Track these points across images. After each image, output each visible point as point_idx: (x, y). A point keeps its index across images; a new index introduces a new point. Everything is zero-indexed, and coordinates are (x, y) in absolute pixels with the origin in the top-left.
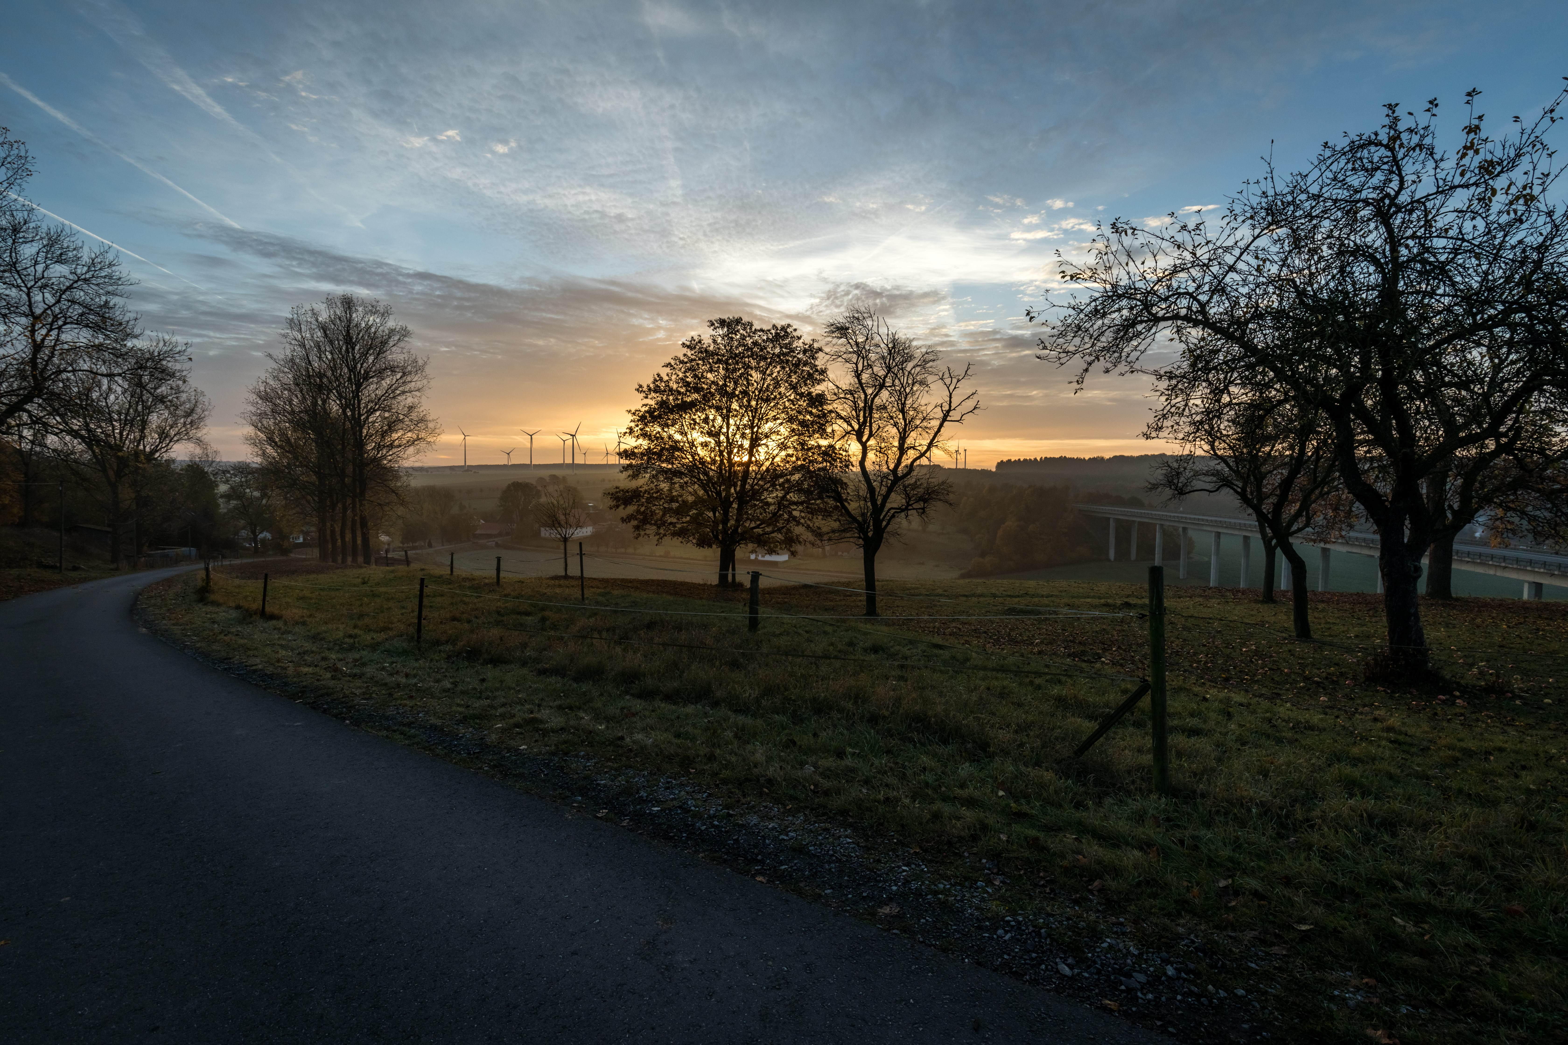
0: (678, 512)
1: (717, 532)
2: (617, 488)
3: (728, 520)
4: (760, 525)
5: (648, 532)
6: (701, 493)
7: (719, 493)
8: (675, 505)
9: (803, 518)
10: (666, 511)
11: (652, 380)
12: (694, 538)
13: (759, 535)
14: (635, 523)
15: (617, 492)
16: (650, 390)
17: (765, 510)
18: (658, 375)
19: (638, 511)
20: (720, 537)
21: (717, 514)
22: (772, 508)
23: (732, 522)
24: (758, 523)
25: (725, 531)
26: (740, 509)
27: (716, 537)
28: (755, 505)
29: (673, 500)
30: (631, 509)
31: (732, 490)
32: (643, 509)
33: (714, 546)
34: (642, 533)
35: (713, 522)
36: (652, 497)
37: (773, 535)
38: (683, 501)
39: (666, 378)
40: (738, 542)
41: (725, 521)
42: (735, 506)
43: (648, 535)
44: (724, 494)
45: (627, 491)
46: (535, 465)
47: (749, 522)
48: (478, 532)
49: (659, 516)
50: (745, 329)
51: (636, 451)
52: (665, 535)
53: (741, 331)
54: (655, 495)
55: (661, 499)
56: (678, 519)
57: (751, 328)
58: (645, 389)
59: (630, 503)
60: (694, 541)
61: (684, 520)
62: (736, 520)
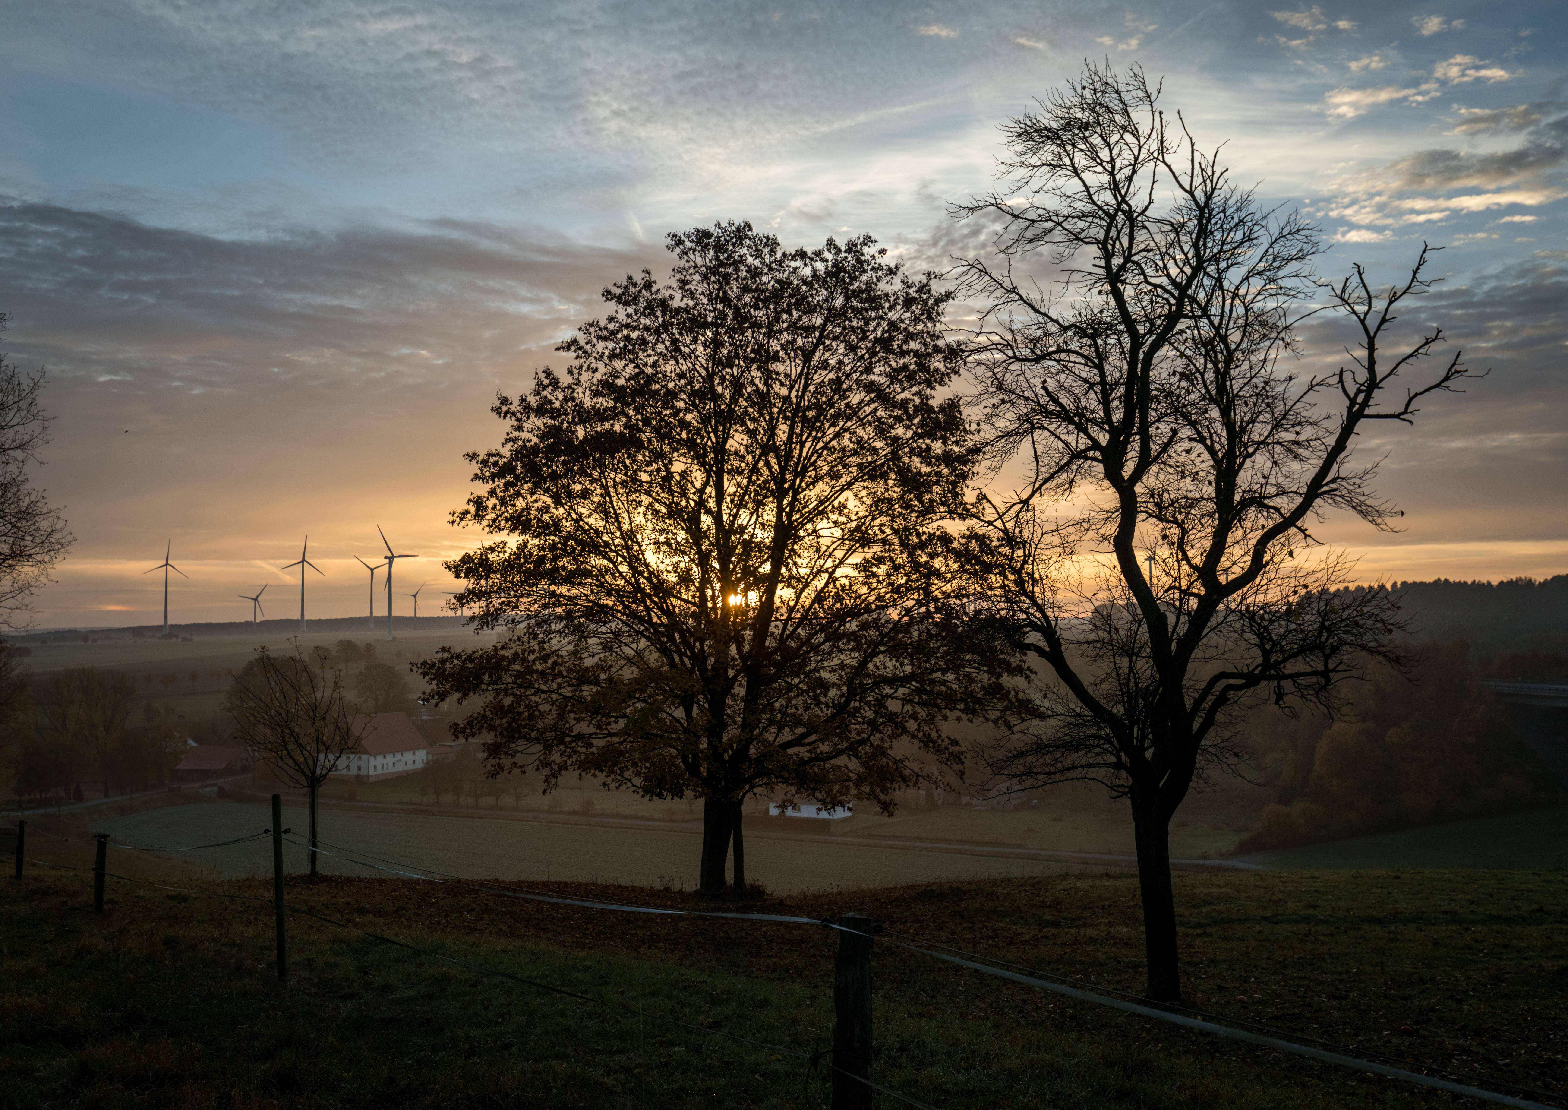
0: (596, 708)
1: (695, 756)
2: (444, 650)
3: (723, 726)
4: (803, 736)
5: (519, 759)
6: (653, 657)
7: (699, 659)
8: (588, 691)
9: (914, 716)
10: (565, 705)
11: (532, 384)
12: (638, 774)
13: (802, 763)
14: (488, 737)
15: (443, 661)
16: (527, 408)
17: (816, 697)
18: (548, 373)
19: (499, 709)
20: (703, 770)
21: (695, 711)
22: (833, 692)
23: (732, 732)
24: (800, 730)
25: (715, 752)
26: (751, 698)
27: (693, 769)
28: (790, 687)
29: (584, 677)
30: (477, 703)
31: (733, 649)
32: (507, 701)
33: (688, 793)
34: (506, 762)
35: (686, 731)
36: (529, 671)
37: (836, 762)
38: (610, 680)
39: (565, 380)
40: (750, 781)
41: (716, 728)
42: (740, 690)
43: (522, 768)
44: (711, 661)
45: (470, 658)
46: (310, 622)
47: (773, 730)
48: (183, 766)
49: (550, 720)
50: (758, 255)
51: (492, 557)
52: (564, 767)
53: (750, 260)
54: (539, 667)
55: (555, 677)
56: (599, 726)
57: (772, 252)
58: (515, 407)
59: (475, 688)
60: (638, 781)
61: (614, 728)
62: (744, 726)
